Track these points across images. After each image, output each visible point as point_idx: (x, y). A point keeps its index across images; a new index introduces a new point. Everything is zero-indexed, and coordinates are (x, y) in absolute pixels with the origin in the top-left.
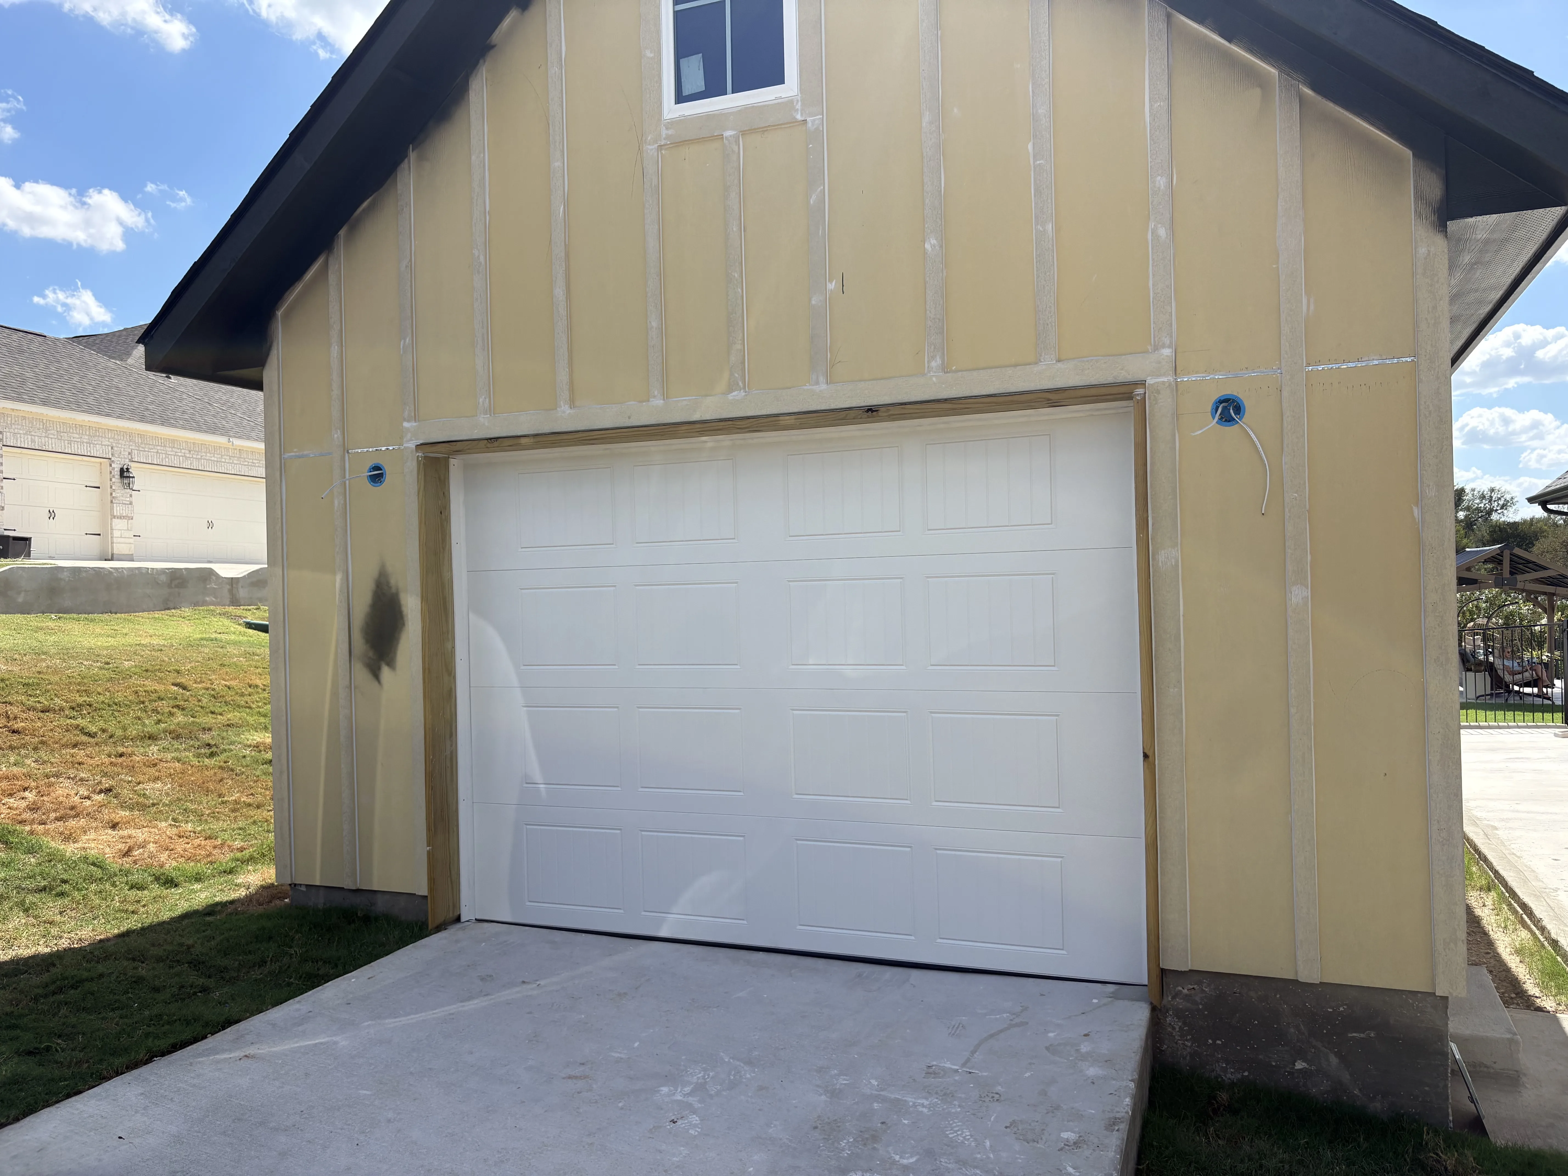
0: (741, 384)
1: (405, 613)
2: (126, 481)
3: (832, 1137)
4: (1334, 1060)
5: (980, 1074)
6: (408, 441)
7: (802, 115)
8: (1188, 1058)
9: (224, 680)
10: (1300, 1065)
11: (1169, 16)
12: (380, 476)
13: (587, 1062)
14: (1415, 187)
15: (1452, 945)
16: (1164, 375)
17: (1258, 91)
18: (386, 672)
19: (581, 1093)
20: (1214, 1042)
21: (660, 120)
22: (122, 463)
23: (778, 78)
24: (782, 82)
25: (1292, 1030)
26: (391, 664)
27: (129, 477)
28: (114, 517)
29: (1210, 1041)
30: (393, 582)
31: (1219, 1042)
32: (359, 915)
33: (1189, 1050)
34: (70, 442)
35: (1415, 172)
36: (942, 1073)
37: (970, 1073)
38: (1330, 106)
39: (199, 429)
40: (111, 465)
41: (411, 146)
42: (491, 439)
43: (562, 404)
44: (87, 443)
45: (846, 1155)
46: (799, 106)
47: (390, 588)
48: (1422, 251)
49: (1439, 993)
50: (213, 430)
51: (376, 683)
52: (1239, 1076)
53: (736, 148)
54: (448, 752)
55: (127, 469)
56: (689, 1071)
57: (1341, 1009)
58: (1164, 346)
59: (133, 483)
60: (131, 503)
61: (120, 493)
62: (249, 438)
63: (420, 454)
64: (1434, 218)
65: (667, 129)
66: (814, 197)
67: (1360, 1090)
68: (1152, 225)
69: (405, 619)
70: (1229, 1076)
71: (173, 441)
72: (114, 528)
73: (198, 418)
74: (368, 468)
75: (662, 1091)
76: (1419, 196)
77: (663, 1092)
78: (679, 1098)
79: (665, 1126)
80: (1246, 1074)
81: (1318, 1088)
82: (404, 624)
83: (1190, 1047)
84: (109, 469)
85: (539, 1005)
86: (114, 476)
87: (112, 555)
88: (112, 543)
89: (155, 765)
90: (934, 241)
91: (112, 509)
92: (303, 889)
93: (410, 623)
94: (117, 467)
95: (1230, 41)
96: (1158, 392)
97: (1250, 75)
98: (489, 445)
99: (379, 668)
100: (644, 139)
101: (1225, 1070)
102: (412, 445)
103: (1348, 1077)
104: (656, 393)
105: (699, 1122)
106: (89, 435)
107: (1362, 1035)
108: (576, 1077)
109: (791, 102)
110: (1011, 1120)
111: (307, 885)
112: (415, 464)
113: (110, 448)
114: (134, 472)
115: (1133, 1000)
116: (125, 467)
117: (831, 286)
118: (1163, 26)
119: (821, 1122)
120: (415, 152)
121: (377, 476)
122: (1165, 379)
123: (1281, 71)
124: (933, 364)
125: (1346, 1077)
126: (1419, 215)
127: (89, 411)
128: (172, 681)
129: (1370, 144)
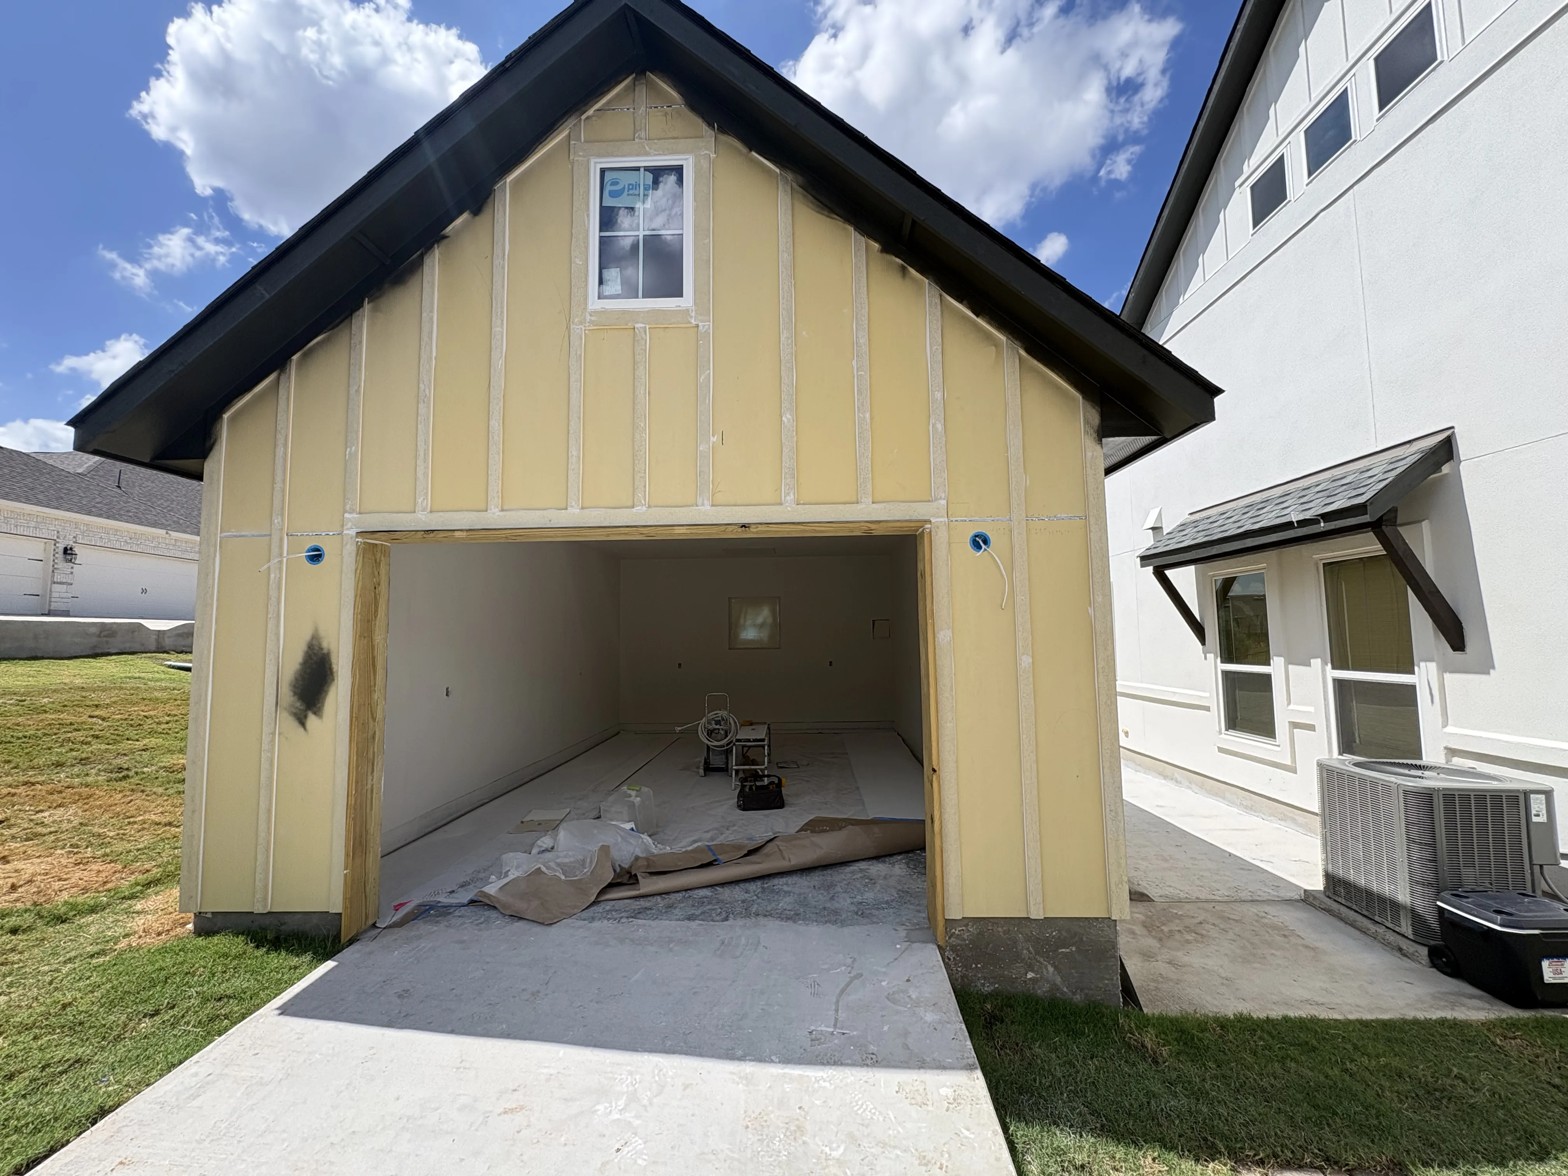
0: (643, 502)
1: (335, 670)
2: (69, 557)
3: (765, 1137)
4: (1051, 969)
5: (851, 1034)
6: (348, 529)
7: (695, 321)
8: (960, 980)
9: (143, 711)
10: (1030, 975)
11: (941, 295)
12: (320, 556)
13: (519, 1086)
14: (1084, 416)
15: (1120, 886)
16: (942, 517)
17: (993, 348)
18: (312, 720)
19: (520, 1131)
20: (976, 966)
21: (585, 308)
22: (67, 543)
23: (678, 292)
24: (681, 295)
25: (1025, 952)
26: (318, 712)
27: (72, 554)
28: (54, 583)
29: (974, 966)
30: (325, 645)
31: (979, 966)
32: (268, 937)
33: (960, 974)
34: (16, 526)
35: (1083, 408)
36: (823, 1038)
37: (844, 1034)
38: (1035, 362)
39: (141, 524)
40: (55, 545)
41: (367, 299)
42: (427, 531)
43: (493, 508)
44: (34, 527)
45: (784, 1157)
46: (693, 314)
47: (322, 649)
48: (1089, 454)
49: (1113, 918)
50: (154, 525)
51: (303, 729)
52: (992, 988)
53: (644, 336)
54: (369, 786)
55: (71, 549)
56: (617, 1078)
57: (1054, 933)
58: (941, 498)
59: (75, 559)
60: (72, 573)
61: (62, 565)
62: (185, 532)
63: (360, 540)
64: (1095, 435)
65: (591, 315)
66: (703, 377)
67: (1067, 988)
68: (932, 421)
69: (335, 674)
70: (986, 989)
71: (117, 531)
72: (53, 590)
73: (140, 515)
74: (307, 548)
75: (599, 1110)
76: (1087, 422)
77: (599, 1113)
78: (617, 1116)
79: (613, 1160)
80: (997, 986)
81: (1042, 990)
82: (333, 680)
83: (961, 971)
84: (53, 547)
85: (460, 1019)
86: (57, 553)
87: (49, 611)
88: (50, 602)
89: (60, 792)
90: (789, 416)
91: (53, 576)
92: (209, 916)
93: (339, 679)
94: (61, 547)
95: (977, 316)
96: (938, 527)
97: (988, 337)
98: (425, 536)
99: (306, 717)
100: (571, 320)
101: (983, 985)
102: (353, 532)
103: (1060, 979)
104: (573, 504)
105: (643, 1146)
106: (37, 522)
107: (1068, 950)
108: (512, 1110)
109: (688, 310)
110: (897, 1083)
111: (213, 913)
112: (354, 548)
113: (56, 532)
114: (76, 550)
115: (924, 942)
116: (69, 547)
117: (713, 439)
118: (938, 301)
119: (749, 1119)
120: (370, 305)
121: (316, 556)
122: (942, 520)
123: (1008, 338)
124: (788, 498)
125: (1058, 980)
126: (1086, 432)
127: (39, 503)
128: (88, 714)
129: (1058, 387)
